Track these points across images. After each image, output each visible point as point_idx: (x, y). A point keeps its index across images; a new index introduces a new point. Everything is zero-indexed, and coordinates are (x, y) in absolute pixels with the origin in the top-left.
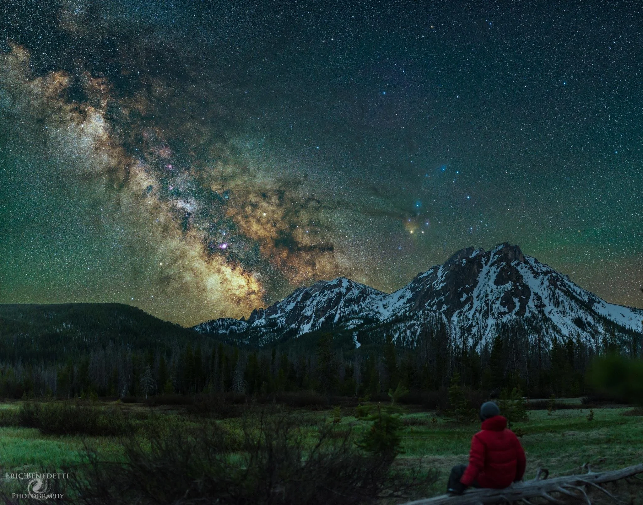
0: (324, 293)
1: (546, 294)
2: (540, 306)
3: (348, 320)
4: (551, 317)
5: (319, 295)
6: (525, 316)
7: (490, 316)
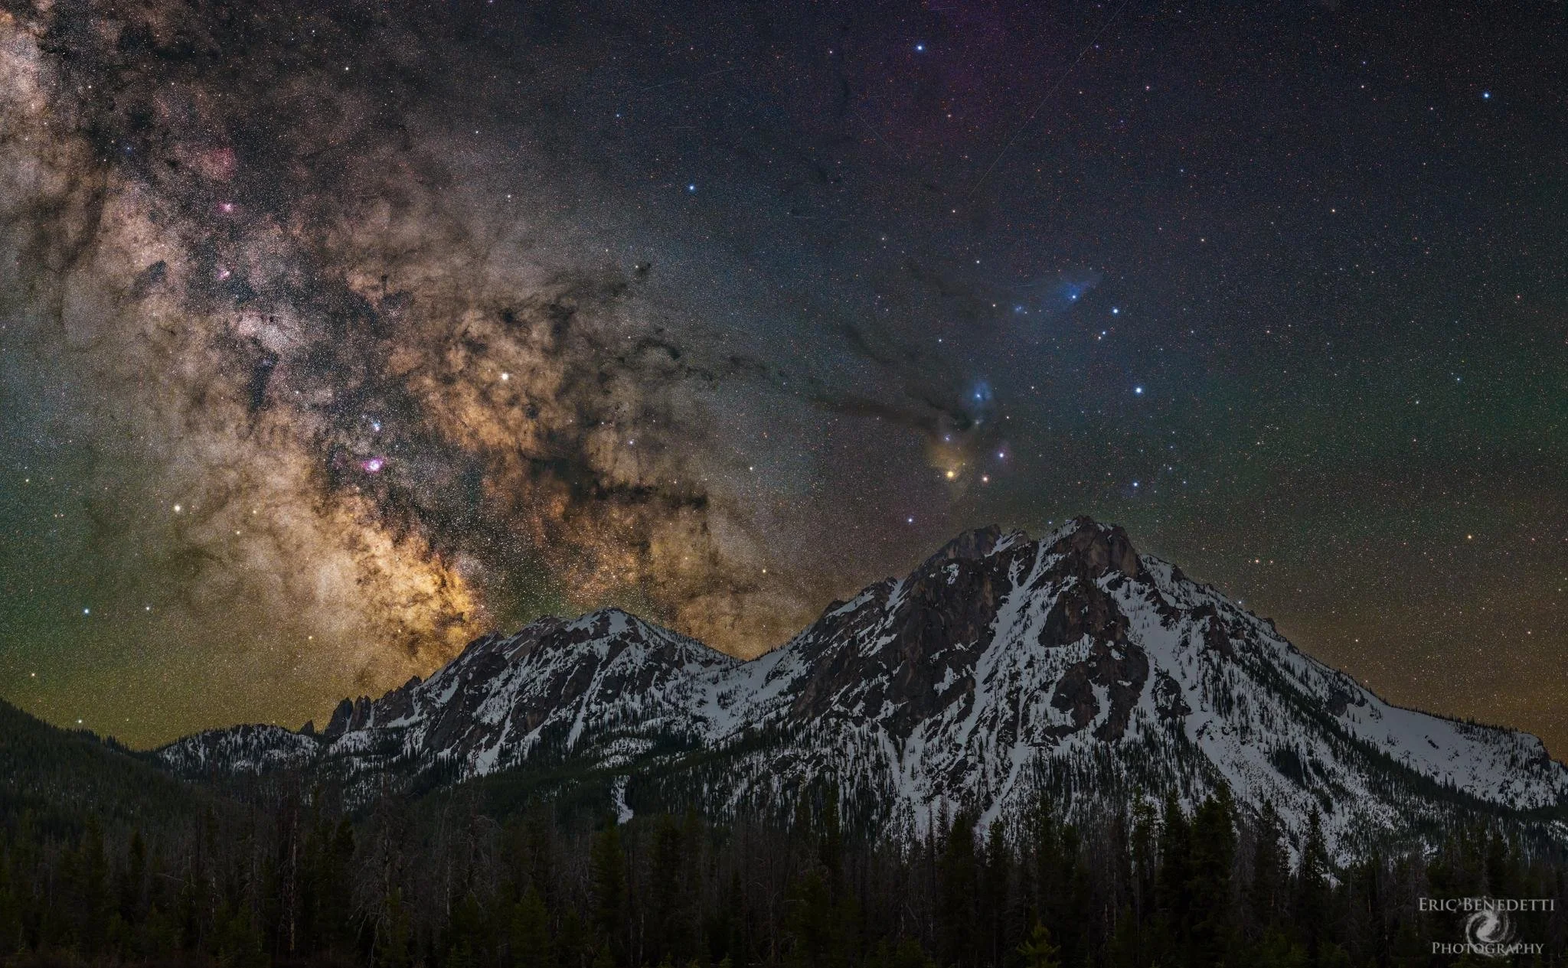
0: (544, 657)
1: (1194, 673)
2: (1174, 712)
3: (606, 740)
4: (1205, 744)
5: (529, 662)
6: (1125, 739)
7: (1020, 738)
